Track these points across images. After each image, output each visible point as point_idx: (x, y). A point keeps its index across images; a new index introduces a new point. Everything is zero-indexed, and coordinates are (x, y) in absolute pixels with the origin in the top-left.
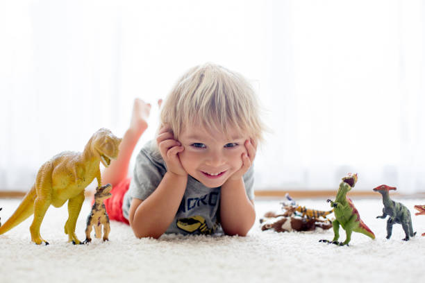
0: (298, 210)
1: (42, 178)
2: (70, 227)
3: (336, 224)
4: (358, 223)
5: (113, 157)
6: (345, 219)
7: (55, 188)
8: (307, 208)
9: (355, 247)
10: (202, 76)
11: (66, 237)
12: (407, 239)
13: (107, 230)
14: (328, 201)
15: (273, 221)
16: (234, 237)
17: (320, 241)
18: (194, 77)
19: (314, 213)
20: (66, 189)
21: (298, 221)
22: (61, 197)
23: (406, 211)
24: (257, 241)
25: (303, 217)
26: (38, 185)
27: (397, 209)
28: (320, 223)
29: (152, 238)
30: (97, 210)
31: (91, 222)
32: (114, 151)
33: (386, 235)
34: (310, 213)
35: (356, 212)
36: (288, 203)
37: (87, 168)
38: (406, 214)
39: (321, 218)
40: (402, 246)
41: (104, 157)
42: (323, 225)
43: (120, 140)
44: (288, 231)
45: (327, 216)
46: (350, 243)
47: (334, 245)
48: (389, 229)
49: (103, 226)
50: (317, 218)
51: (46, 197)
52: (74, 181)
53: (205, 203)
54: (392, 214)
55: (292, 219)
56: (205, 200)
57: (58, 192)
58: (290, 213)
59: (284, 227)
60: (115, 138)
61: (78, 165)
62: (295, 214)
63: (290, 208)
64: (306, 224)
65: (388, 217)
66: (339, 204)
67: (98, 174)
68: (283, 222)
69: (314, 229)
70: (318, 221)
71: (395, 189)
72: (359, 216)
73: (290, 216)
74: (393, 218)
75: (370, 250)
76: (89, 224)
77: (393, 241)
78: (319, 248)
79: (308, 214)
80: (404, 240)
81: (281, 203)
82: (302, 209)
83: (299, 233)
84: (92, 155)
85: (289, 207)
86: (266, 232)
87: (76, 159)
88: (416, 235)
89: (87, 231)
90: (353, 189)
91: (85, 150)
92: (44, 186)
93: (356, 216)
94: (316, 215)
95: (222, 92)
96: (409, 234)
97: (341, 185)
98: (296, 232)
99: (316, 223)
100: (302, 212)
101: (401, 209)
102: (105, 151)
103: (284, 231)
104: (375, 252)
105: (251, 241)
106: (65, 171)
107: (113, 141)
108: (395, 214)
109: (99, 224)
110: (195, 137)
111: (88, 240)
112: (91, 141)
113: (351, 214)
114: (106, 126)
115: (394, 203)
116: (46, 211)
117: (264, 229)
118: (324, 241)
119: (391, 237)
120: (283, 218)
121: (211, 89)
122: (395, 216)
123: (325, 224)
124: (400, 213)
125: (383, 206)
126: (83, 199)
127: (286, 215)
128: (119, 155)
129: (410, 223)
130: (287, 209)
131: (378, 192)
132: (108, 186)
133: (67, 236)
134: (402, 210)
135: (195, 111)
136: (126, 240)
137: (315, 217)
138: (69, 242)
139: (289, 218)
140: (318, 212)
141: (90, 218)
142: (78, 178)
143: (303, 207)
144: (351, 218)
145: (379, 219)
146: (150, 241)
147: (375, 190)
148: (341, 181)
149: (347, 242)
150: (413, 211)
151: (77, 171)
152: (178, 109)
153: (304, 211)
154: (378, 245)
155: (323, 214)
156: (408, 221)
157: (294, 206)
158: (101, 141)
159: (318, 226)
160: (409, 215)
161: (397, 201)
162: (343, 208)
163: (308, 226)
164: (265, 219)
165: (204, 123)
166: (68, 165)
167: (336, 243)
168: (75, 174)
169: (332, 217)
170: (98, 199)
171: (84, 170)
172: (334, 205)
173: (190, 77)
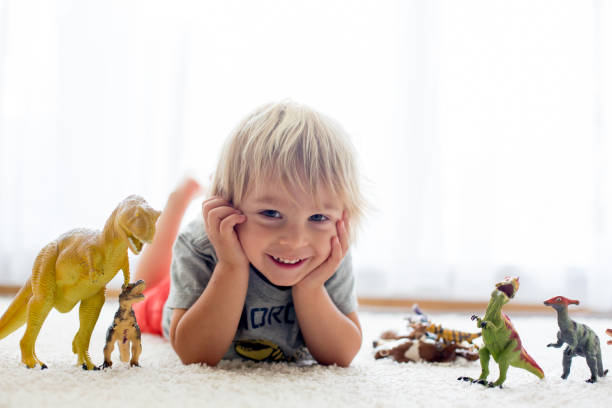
0: (431, 330)
1: (41, 268)
2: (81, 344)
3: (485, 354)
4: (519, 353)
5: (146, 239)
6: (499, 347)
7: (60, 283)
8: (444, 327)
9: (511, 390)
10: (282, 114)
11: (75, 358)
12: (593, 380)
13: (136, 350)
14: (474, 318)
15: (392, 345)
16: (331, 367)
17: (459, 379)
18: (270, 114)
19: (454, 335)
20: (76, 285)
21: (430, 347)
22: (69, 296)
23: (593, 338)
24: (365, 375)
25: (438, 340)
26: (35, 278)
27: (579, 334)
28: (462, 351)
29: (205, 365)
30: (122, 319)
31: (113, 337)
32: (147, 231)
33: (562, 373)
34: (448, 334)
35: (515, 336)
36: (417, 319)
37: (107, 256)
38: (592, 342)
39: (465, 344)
40: (584, 390)
41: (133, 238)
42: (468, 354)
43: (158, 214)
44: (414, 361)
45: (474, 341)
46: (504, 384)
47: (481, 386)
48: (567, 363)
49: (131, 344)
50: (458, 344)
51: (45, 297)
52: (87, 274)
53: (279, 321)
54: (571, 342)
55: (421, 342)
56: (279, 316)
57: (64, 289)
58: (418, 334)
59: (408, 354)
60: (151, 210)
61: (95, 250)
62: (427, 335)
63: (418, 327)
64: (442, 352)
65: (565, 345)
66: (489, 323)
67: (124, 265)
68: (406, 347)
69: (454, 360)
70: (460, 348)
71: (577, 303)
72: (520, 343)
73: (419, 338)
74: (573, 348)
75: (533, 396)
76: (109, 339)
77: (572, 382)
78: (455, 390)
79: (446, 337)
80: (589, 381)
81: (406, 319)
82: (436, 329)
83: (430, 364)
84: (116, 235)
85: (417, 324)
86: (380, 361)
87: (92, 241)
88: (608, 374)
89: (107, 350)
90: (512, 301)
91: (106, 227)
92: (43, 280)
93: (515, 343)
94: (458, 339)
95: (313, 135)
96: (597, 372)
97: (494, 295)
98: (425, 363)
99: (458, 351)
100: (436, 332)
101: (585, 334)
102: (135, 230)
103: (407, 360)
104: (541, 398)
105: (356, 374)
106: (76, 258)
107: (146, 214)
108: (577, 342)
109: (125, 340)
110: (268, 199)
111: (107, 363)
112: (115, 213)
113: (507, 340)
114: (138, 193)
115: (575, 324)
116: (45, 317)
117: (378, 356)
118: (466, 379)
119: (569, 377)
120: (407, 340)
121: (297, 129)
122: (577, 343)
123: (470, 352)
124: (585, 339)
125: (558, 329)
126: (102, 302)
127: (412, 337)
128: (156, 237)
129: (599, 356)
130: (414, 327)
131: (550, 307)
132: (139, 283)
133: (76, 356)
134: (587, 336)
135: (271, 159)
136: (166, 366)
137: (454, 340)
138: (77, 366)
139: (416, 342)
140: (460, 333)
141: (111, 331)
142: (94, 270)
143: (437, 325)
144: (508, 345)
145: (552, 348)
146: (201, 369)
147: (547, 303)
148: (495, 288)
149: (499, 383)
150: (604, 338)
151: (92, 259)
152: (244, 157)
153: (439, 331)
154: (548, 388)
155: (468, 337)
156: (595, 353)
157: (424, 324)
158: (129, 214)
159: (460, 355)
160: (597, 344)
161: (580, 321)
162: (496, 329)
163: (445, 354)
164: (381, 341)
165: (285, 177)
166: (79, 250)
167: (483, 382)
168: (89, 262)
169: (480, 342)
170: (125, 302)
171: (103, 257)
172: (483, 325)
173: (264, 113)
